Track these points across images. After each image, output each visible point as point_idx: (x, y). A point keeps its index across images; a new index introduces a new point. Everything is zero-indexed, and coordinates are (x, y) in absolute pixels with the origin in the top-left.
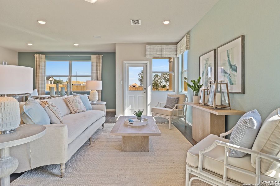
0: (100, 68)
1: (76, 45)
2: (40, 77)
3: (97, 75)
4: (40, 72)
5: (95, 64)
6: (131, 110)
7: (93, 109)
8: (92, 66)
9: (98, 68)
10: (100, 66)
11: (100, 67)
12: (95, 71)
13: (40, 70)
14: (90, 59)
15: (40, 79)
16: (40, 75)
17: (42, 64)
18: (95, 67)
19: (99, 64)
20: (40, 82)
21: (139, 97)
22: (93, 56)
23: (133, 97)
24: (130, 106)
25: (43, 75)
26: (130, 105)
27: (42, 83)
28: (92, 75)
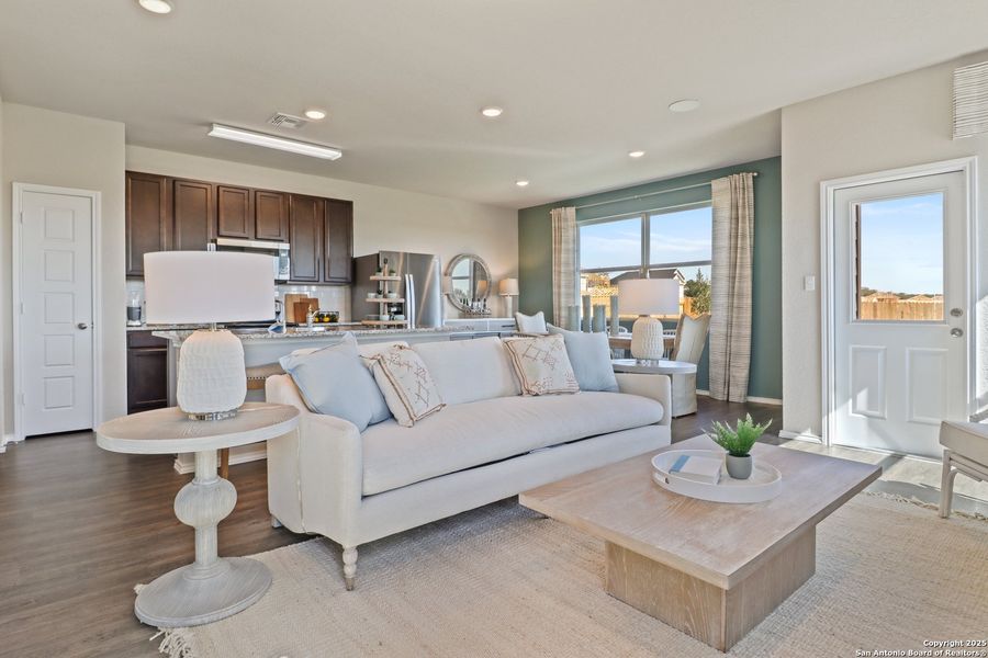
0: (747, 227)
1: (637, 154)
2: (562, 275)
3: (732, 254)
4: (563, 260)
5: (725, 213)
6: (869, 416)
7: (621, 390)
8: (714, 221)
9: (737, 229)
10: (744, 218)
11: (744, 222)
12: (724, 242)
13: (563, 255)
14: (704, 196)
15: (563, 283)
16: (563, 269)
17: (568, 234)
18: (725, 227)
19: (740, 212)
20: (563, 290)
21: (913, 354)
22: (719, 185)
23: (880, 355)
24: (862, 396)
25: (572, 268)
26: (859, 391)
27: (568, 295)
28: (713, 257)
